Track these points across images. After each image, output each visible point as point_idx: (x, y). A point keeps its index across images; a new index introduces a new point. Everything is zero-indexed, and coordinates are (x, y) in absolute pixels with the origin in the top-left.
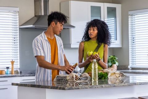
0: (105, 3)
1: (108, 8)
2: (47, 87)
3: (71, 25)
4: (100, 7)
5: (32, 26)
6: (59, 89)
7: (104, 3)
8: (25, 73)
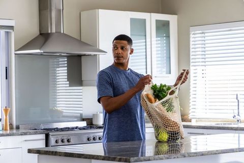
0: (152, 14)
1: (157, 21)
2: (95, 157)
3: (100, 48)
4: (145, 20)
5: (38, 51)
6: (119, 161)
7: (150, 13)
8: (25, 129)
